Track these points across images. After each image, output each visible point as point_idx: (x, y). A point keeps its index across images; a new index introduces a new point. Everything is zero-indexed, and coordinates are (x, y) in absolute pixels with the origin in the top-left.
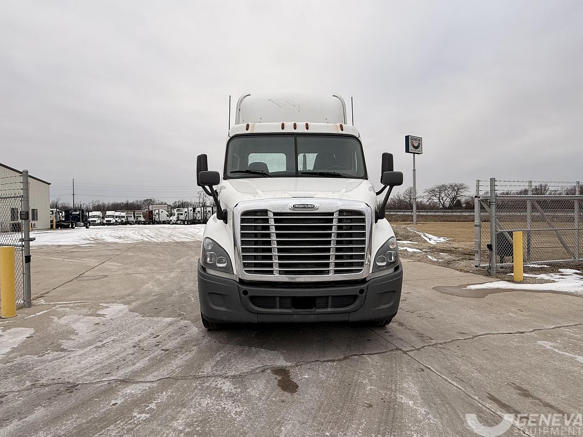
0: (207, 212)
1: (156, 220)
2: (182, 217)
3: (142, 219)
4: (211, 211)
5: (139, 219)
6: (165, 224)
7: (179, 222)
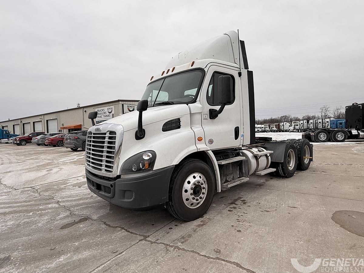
0: (318, 123)
1: (282, 129)
2: (297, 127)
3: (275, 129)
4: (321, 122)
5: (273, 129)
6: (287, 132)
7: (295, 130)
